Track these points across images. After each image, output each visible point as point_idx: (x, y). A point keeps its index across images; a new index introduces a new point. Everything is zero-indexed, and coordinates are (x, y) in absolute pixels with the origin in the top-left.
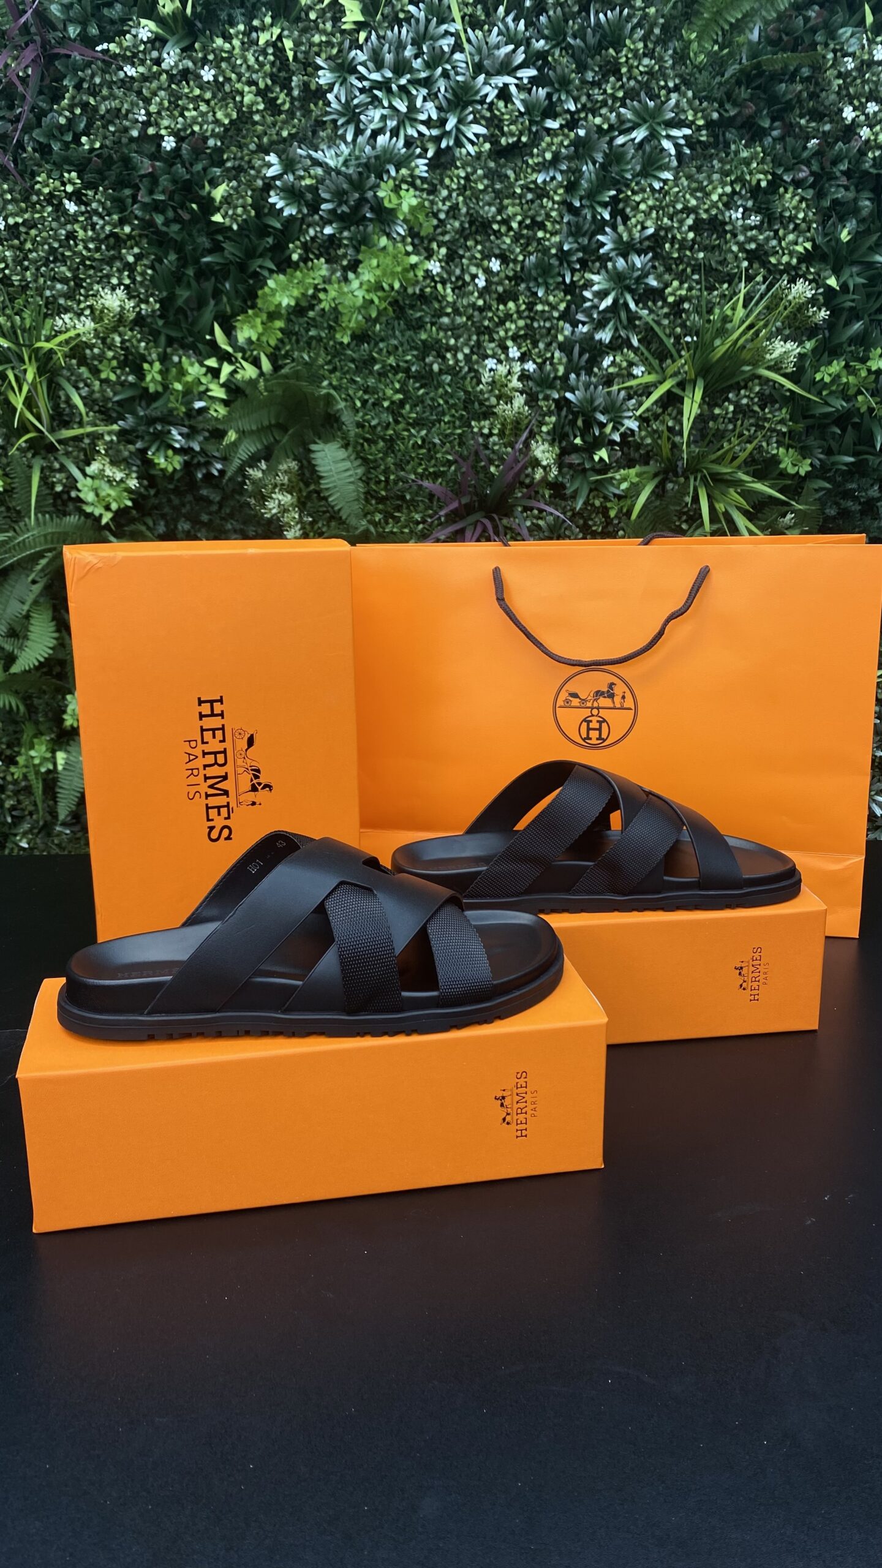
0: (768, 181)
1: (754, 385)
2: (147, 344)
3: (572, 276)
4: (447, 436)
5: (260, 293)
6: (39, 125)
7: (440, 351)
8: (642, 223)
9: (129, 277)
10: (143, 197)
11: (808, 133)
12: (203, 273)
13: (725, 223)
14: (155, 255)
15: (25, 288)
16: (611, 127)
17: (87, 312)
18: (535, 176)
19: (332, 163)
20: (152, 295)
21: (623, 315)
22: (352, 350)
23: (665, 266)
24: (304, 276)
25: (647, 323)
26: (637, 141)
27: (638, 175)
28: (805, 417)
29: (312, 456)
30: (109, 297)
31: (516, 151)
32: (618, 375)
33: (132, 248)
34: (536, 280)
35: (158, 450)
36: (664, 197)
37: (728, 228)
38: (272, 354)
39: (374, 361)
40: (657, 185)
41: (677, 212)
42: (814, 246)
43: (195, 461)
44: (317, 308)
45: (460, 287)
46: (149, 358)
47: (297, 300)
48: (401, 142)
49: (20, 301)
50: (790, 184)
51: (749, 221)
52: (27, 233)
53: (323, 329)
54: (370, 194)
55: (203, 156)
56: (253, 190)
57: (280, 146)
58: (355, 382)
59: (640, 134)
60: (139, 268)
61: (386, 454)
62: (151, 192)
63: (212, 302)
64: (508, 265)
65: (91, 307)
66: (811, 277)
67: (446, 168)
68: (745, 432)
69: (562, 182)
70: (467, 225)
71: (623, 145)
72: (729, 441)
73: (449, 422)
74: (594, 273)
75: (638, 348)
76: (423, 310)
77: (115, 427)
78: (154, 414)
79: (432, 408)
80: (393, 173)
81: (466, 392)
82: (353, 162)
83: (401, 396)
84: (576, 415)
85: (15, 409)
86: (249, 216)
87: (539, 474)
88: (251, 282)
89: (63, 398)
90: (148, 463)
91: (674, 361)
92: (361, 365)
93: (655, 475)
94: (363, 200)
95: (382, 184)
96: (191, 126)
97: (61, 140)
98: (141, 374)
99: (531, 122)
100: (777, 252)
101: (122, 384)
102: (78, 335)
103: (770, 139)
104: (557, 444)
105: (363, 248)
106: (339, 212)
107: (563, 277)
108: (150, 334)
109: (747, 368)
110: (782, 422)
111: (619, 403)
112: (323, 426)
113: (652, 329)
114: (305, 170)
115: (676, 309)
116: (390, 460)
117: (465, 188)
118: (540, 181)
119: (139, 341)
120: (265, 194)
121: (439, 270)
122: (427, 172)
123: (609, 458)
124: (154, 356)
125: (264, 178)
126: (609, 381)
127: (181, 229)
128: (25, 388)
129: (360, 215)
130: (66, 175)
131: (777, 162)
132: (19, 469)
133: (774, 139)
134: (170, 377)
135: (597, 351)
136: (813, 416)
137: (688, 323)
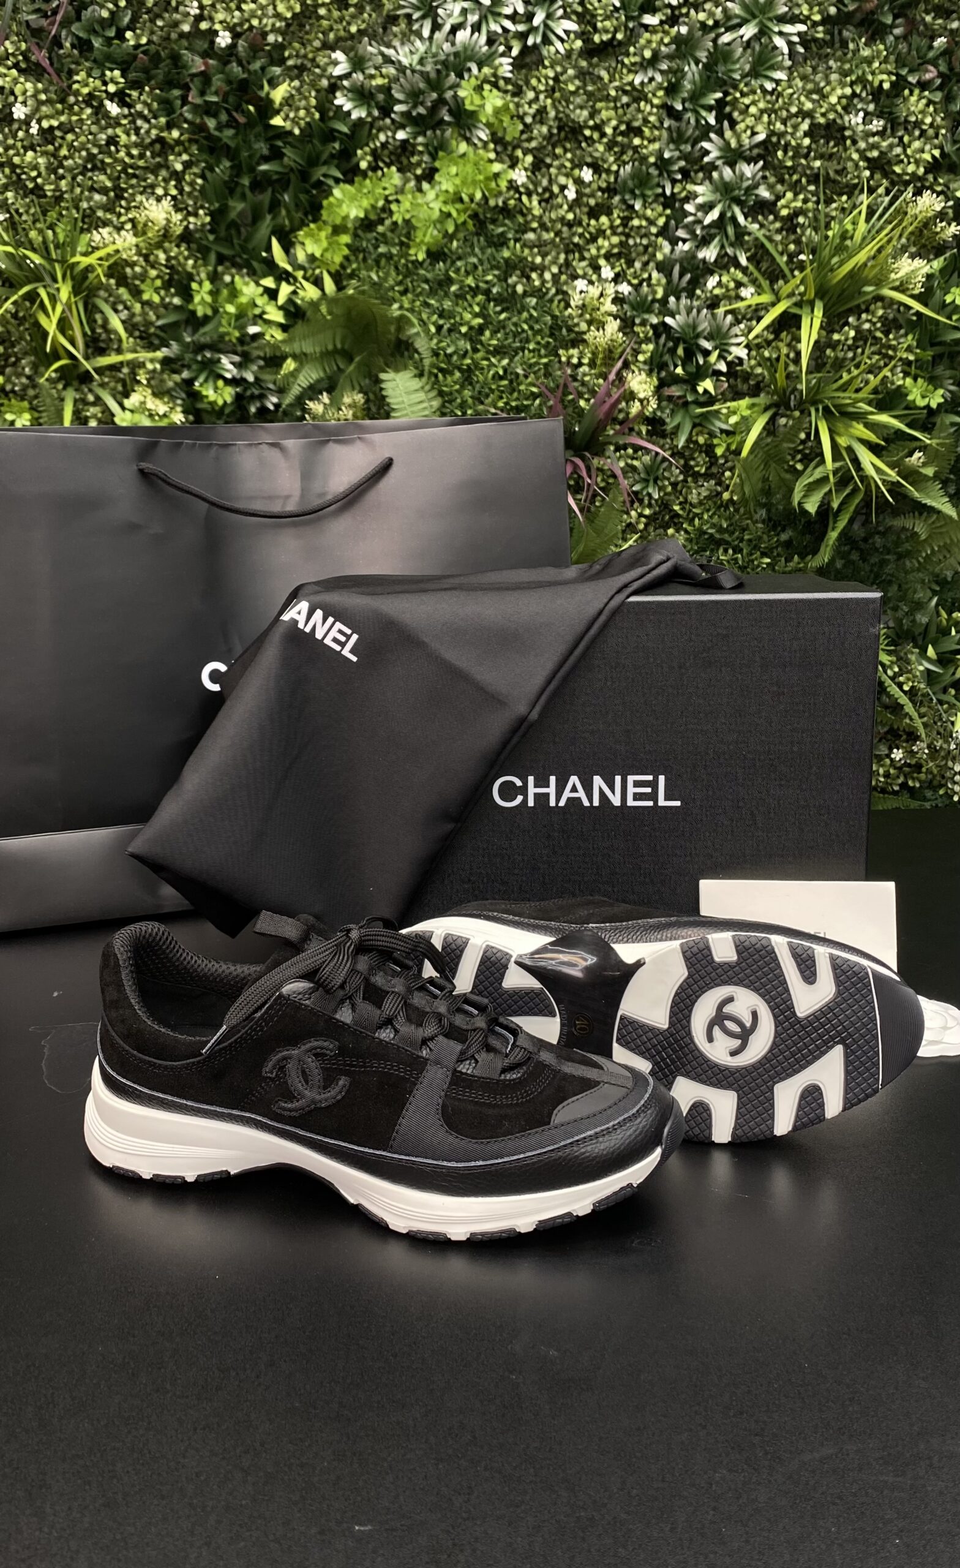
0: (892, 83)
1: (876, 308)
2: (196, 262)
3: (673, 188)
4: (531, 366)
5: (325, 203)
6: (79, 19)
7: (525, 269)
8: (752, 128)
9: (176, 187)
10: (193, 97)
11: (934, 30)
12: (258, 184)
13: (844, 128)
14: (206, 162)
15: (58, 199)
16: (717, 24)
17: (128, 226)
18: (630, 77)
19: (405, 62)
20: (202, 207)
21: (730, 230)
22: (425, 270)
23: (776, 176)
24: (374, 186)
25: (757, 239)
26: (745, 39)
27: (747, 75)
28: (932, 345)
29: (383, 386)
30: (154, 208)
31: (609, 50)
32: (726, 297)
33: (180, 155)
34: (632, 192)
35: (206, 381)
36: (777, 100)
37: (847, 133)
38: (337, 272)
39: (450, 281)
40: (769, 86)
41: (792, 116)
42: (943, 154)
43: (248, 393)
44: (388, 222)
45: (548, 199)
46: (197, 278)
47: (366, 212)
48: (483, 39)
49: (52, 215)
50: (915, 86)
51: (871, 127)
52: (63, 138)
53: (394, 245)
54: (449, 95)
55: (261, 54)
56: (318, 91)
57: (348, 43)
58: (426, 305)
59: (749, 31)
60: (187, 177)
61: (463, 387)
62: (202, 93)
63: (269, 217)
64: (600, 176)
65: (132, 220)
66: (939, 189)
67: (530, 69)
68: (869, 362)
69: (661, 84)
70: (555, 131)
71: (729, 44)
72: (849, 372)
73: (533, 351)
74: (696, 184)
75: (747, 268)
76: (505, 225)
77: (159, 354)
78: (202, 340)
79: (516, 335)
80: (475, 70)
81: (554, 317)
82: (430, 60)
83: (480, 321)
84: (677, 342)
85: (45, 334)
86: (313, 118)
87: (635, 408)
88: (314, 192)
89: (100, 322)
90: (195, 396)
91: (786, 283)
92: (436, 286)
93: (766, 409)
94: (441, 101)
95: (463, 83)
96: (248, 21)
97: (103, 36)
98: (187, 294)
99: (629, 18)
100: (902, 161)
101: (166, 306)
102: (117, 251)
103: (891, 38)
104: (655, 375)
105: (441, 154)
106: (414, 113)
107: (663, 187)
108: (198, 251)
109: (869, 289)
110: (909, 349)
111: (725, 329)
112: (393, 355)
113: (763, 246)
114: (376, 68)
115: (790, 225)
116: (467, 393)
117: (553, 90)
118: (637, 82)
119: (186, 259)
120: (331, 96)
121: (525, 180)
122: (511, 72)
123: (715, 388)
124: (203, 275)
125: (331, 77)
126: (713, 304)
127: (236, 134)
128: (59, 308)
129: (437, 118)
130: (108, 73)
131: (900, 62)
132: (48, 401)
133: (897, 38)
134: (221, 299)
135: (699, 271)
136: (941, 344)
137: (804, 239)
